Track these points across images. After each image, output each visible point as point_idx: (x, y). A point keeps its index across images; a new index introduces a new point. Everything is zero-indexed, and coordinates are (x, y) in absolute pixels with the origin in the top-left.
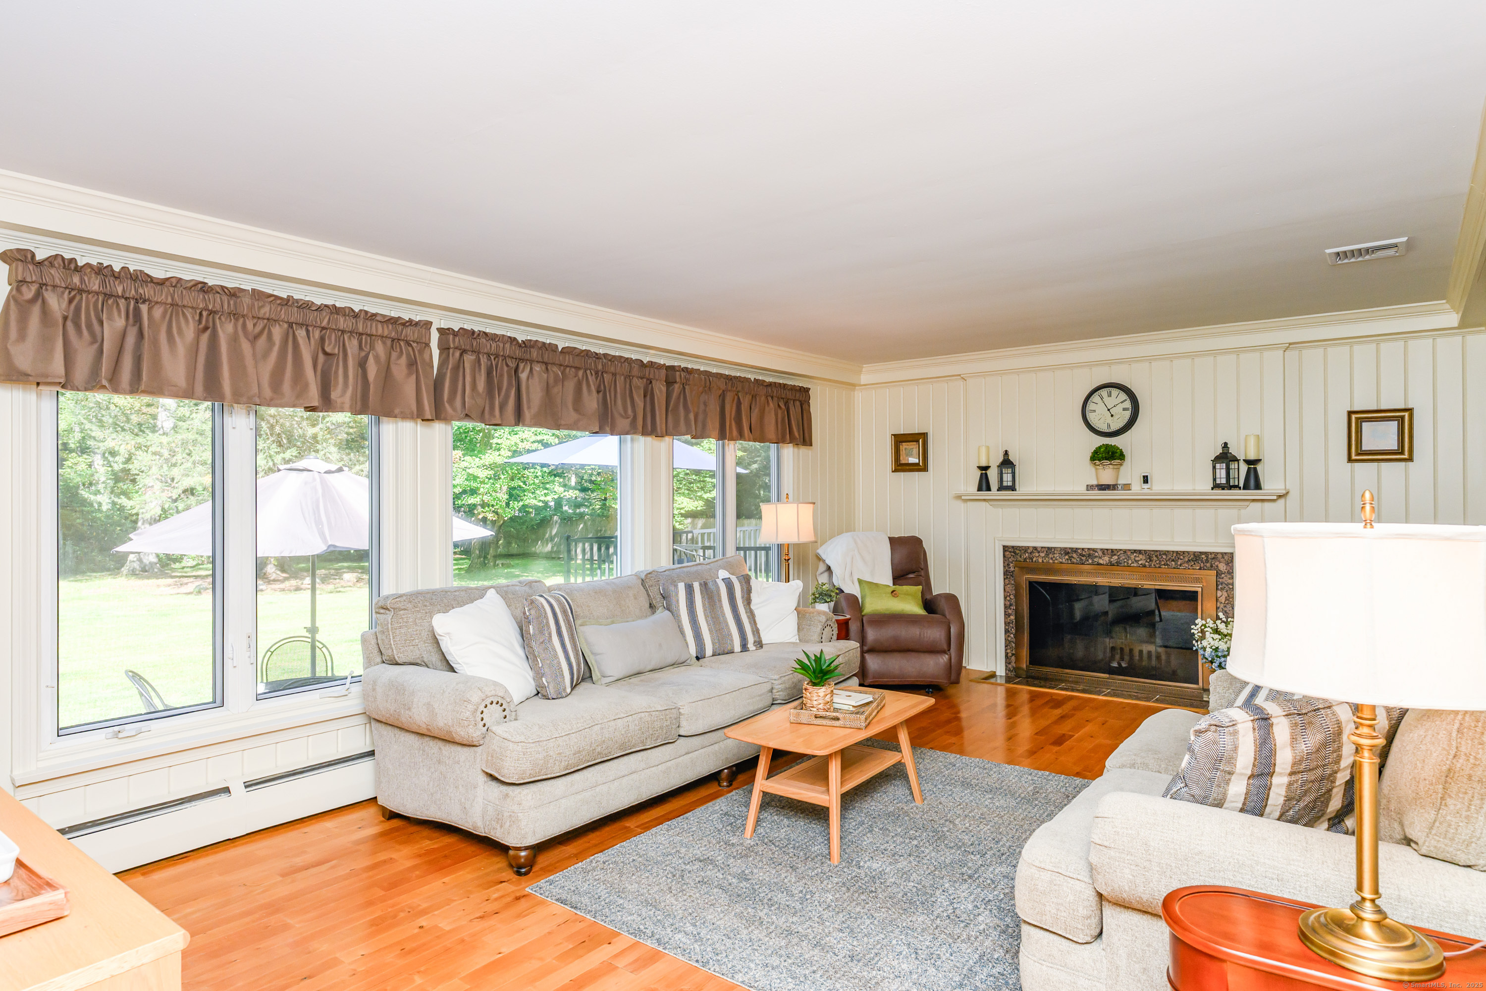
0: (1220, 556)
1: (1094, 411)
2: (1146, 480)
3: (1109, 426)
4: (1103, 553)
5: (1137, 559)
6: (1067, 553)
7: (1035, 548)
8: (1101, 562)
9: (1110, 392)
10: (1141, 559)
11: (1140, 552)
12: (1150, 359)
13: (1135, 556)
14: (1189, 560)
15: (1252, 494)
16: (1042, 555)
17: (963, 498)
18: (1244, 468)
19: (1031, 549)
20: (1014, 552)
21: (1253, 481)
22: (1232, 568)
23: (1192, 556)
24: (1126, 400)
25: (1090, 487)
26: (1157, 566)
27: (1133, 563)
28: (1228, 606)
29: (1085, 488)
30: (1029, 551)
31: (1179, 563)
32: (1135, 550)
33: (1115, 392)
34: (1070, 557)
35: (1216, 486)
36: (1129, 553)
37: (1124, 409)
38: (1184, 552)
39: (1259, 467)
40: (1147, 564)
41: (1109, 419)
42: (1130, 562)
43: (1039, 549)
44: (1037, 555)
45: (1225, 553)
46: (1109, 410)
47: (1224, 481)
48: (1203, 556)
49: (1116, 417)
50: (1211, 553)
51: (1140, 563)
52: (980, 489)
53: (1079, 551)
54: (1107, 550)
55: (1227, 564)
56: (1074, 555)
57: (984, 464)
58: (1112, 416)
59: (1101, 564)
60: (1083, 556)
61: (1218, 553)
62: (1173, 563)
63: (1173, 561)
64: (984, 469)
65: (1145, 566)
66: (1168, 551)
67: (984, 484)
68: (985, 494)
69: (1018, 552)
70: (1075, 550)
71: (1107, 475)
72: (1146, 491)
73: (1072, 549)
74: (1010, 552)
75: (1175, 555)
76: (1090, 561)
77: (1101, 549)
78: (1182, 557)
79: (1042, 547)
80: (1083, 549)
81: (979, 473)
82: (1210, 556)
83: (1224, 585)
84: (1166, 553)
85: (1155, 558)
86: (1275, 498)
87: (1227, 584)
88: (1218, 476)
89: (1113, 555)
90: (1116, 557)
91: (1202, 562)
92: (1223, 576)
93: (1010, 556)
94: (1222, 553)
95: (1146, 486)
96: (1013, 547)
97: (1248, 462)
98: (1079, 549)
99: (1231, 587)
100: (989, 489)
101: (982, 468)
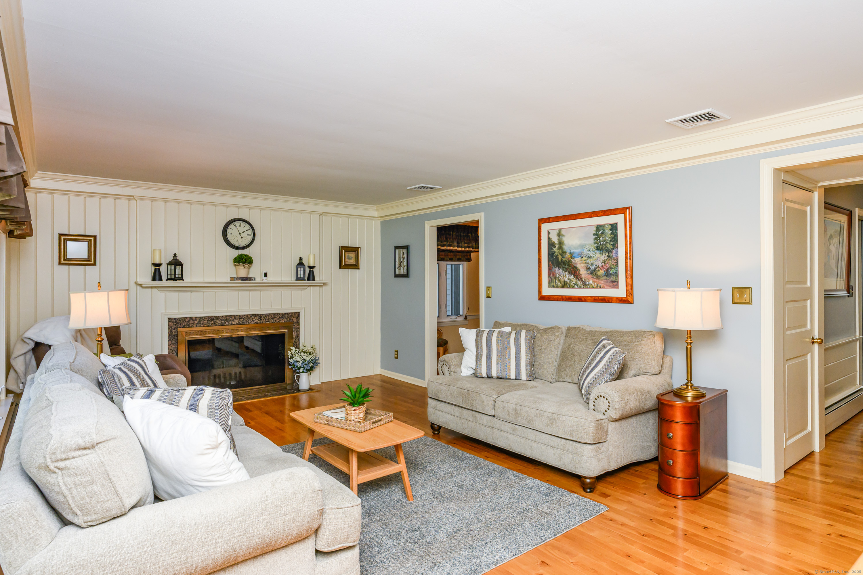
0: (293, 314)
1: (231, 234)
2: (266, 275)
3: (239, 243)
4: (235, 318)
5: (254, 319)
6: (213, 320)
7: (191, 318)
8: (233, 323)
9: (241, 224)
10: (256, 320)
11: (255, 315)
12: (261, 208)
13: (253, 318)
14: (280, 318)
15: (311, 283)
16: (196, 322)
17: (143, 286)
18: (307, 270)
19: (188, 319)
20: (176, 322)
21: (311, 277)
22: (299, 320)
23: (281, 316)
24: (249, 230)
25: (233, 279)
26: (264, 322)
27: (251, 322)
28: (297, 339)
29: (229, 279)
30: (187, 320)
31: (275, 320)
32: (253, 315)
33: (243, 224)
34: (214, 322)
35: (298, 279)
36: (249, 316)
37: (248, 235)
38: (277, 314)
39: (315, 270)
40: (259, 321)
41: (240, 240)
42: (250, 321)
43: (194, 319)
44: (193, 322)
45: (296, 313)
46: (240, 234)
47: (302, 276)
48: (286, 315)
49: (244, 238)
50: (290, 313)
51: (255, 321)
52: (154, 279)
53: (220, 318)
54: (237, 316)
55: (297, 318)
56: (217, 321)
57: (157, 262)
58: (242, 238)
59: (233, 325)
60: (223, 320)
61: (292, 313)
62: (272, 320)
63: (272, 319)
64: (157, 266)
65: (258, 323)
66: (269, 314)
67: (157, 276)
68: (157, 283)
69: (178, 321)
70: (218, 317)
71: (242, 272)
72: (265, 281)
73: (216, 317)
74: (173, 322)
75: (273, 316)
76: (227, 323)
77: (234, 316)
78: (276, 317)
79: (196, 317)
80: (223, 316)
81: (153, 268)
82: (289, 315)
83: (295, 329)
84: (269, 315)
85: (263, 318)
86: (322, 284)
87: (297, 328)
88: (299, 273)
89: (240, 319)
90: (242, 320)
91: (286, 318)
92: (295, 324)
93: (172, 325)
94: (294, 313)
95: (265, 278)
96: (175, 319)
97: (310, 267)
98: (220, 316)
99: (298, 329)
100: (161, 279)
101: (155, 265)
